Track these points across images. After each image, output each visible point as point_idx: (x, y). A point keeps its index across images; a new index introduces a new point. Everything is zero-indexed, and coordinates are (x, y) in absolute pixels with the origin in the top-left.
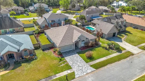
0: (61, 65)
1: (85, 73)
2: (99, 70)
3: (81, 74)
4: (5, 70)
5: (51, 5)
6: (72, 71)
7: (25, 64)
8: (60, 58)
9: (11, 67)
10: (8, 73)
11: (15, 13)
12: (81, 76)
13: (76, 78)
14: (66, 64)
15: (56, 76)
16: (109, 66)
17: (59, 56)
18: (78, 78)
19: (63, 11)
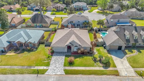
0: (45, 61)
1: (54, 74)
2: (67, 75)
3: (51, 73)
4: (14, 53)
5: (93, 3)
6: (47, 69)
7: (27, 52)
8: (50, 55)
9: (18, 52)
10: (14, 55)
11: (56, 10)
12: (50, 75)
13: (45, 75)
14: (49, 61)
15: (34, 68)
16: (79, 76)
17: (50, 54)
18: (46, 75)
19: (101, 10)
